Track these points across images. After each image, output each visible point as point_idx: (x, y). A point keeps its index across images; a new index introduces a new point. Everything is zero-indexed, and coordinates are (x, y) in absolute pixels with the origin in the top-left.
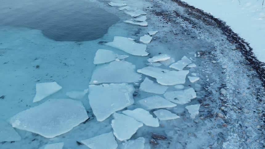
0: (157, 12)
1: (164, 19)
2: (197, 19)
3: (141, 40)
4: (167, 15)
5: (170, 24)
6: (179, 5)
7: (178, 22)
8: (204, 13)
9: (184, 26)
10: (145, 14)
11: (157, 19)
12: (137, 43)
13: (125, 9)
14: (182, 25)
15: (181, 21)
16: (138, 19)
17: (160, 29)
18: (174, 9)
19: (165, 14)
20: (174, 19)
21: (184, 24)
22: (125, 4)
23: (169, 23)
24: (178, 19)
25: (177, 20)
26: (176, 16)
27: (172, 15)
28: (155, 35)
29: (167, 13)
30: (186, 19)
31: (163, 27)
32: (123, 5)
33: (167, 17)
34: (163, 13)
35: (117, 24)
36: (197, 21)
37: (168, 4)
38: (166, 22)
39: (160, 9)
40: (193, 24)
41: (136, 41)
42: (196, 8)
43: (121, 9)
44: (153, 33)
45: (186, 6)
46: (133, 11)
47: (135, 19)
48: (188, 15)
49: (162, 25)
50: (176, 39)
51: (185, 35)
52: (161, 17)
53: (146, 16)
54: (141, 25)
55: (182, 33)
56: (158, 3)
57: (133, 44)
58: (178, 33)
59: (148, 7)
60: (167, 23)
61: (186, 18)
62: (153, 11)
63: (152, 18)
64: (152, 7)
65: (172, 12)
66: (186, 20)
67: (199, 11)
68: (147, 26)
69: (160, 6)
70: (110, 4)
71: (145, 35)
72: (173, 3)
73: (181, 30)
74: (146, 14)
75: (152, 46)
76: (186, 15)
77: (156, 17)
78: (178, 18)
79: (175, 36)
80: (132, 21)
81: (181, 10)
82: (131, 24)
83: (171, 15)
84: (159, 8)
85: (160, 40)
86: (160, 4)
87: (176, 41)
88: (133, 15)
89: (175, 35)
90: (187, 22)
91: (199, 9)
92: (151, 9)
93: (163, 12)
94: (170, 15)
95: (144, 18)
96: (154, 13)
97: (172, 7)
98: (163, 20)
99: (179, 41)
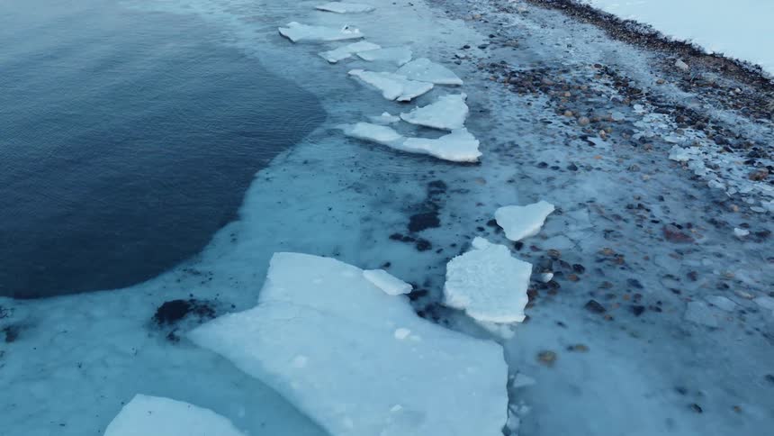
0: (513, 74)
1: (562, 112)
2: (746, 114)
3: (455, 296)
4: (569, 88)
5: (607, 145)
6: (613, 37)
7: (652, 134)
8: (767, 81)
9: (700, 168)
10: (457, 86)
11: (524, 112)
12: (426, 325)
13: (355, 54)
14: (682, 155)
15: (664, 126)
16: (420, 116)
17: (556, 183)
18: (595, 57)
19: (558, 86)
20: (618, 115)
21: (693, 150)
22: (357, 31)
23: (597, 141)
24: (641, 117)
25: (639, 124)
26: (620, 98)
27: (598, 88)
28: (542, 236)
29: (567, 78)
30: (685, 117)
31: (573, 168)
32: (348, 34)
33: (573, 98)
34: (546, 80)
35: (306, 151)
36: (754, 127)
37: (556, 30)
38: (578, 132)
39: (524, 56)
40: (740, 146)
41: (423, 302)
42: (710, 52)
43: (332, 56)
44: (524, 221)
45: (652, 40)
46: (394, 67)
47: (404, 116)
48: (686, 91)
49: (559, 155)
50: (692, 276)
51: (736, 239)
52: (543, 99)
53: (464, 95)
54: (444, 155)
55: (713, 222)
56: (505, 25)
57: (401, 334)
58: (689, 226)
59: (466, 47)
60: (584, 138)
61: (681, 109)
62: (493, 65)
63: (495, 110)
64: (483, 47)
65: (592, 72)
66: (690, 123)
67: (732, 68)
68: (477, 163)
69: (521, 42)
70: (284, 31)
71: (479, 242)
72: (577, 26)
73: (691, 197)
74: (460, 82)
75: (546, 358)
76: (673, 93)
77: (515, 98)
78: (638, 109)
79: (669, 247)
80: (391, 125)
81: (635, 62)
82: (385, 148)
83: (589, 92)
84: (518, 52)
85: (584, 285)
86: (516, 33)
87: (699, 295)
88: (393, 87)
89: (668, 235)
90: (701, 133)
91: (728, 55)
92: (480, 53)
93: (542, 72)
94: (585, 87)
95: (450, 111)
96: (501, 77)
97: (580, 44)
98: (557, 122)
99: (723, 301)
